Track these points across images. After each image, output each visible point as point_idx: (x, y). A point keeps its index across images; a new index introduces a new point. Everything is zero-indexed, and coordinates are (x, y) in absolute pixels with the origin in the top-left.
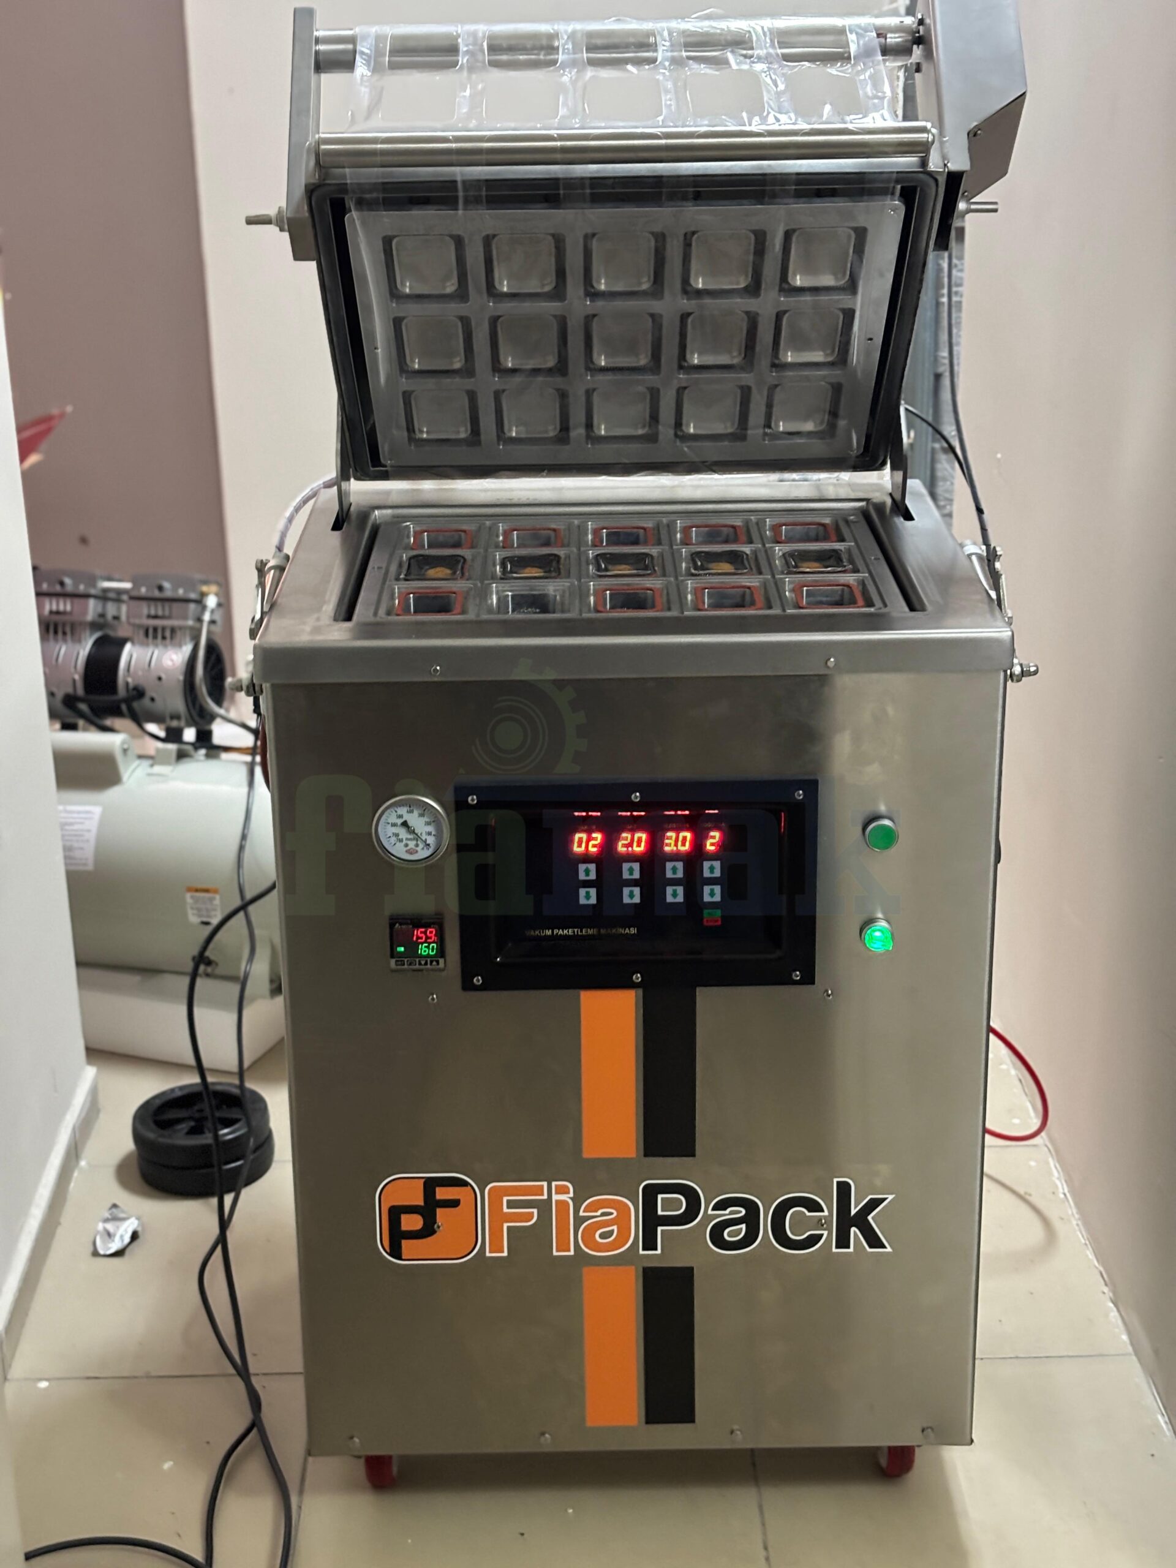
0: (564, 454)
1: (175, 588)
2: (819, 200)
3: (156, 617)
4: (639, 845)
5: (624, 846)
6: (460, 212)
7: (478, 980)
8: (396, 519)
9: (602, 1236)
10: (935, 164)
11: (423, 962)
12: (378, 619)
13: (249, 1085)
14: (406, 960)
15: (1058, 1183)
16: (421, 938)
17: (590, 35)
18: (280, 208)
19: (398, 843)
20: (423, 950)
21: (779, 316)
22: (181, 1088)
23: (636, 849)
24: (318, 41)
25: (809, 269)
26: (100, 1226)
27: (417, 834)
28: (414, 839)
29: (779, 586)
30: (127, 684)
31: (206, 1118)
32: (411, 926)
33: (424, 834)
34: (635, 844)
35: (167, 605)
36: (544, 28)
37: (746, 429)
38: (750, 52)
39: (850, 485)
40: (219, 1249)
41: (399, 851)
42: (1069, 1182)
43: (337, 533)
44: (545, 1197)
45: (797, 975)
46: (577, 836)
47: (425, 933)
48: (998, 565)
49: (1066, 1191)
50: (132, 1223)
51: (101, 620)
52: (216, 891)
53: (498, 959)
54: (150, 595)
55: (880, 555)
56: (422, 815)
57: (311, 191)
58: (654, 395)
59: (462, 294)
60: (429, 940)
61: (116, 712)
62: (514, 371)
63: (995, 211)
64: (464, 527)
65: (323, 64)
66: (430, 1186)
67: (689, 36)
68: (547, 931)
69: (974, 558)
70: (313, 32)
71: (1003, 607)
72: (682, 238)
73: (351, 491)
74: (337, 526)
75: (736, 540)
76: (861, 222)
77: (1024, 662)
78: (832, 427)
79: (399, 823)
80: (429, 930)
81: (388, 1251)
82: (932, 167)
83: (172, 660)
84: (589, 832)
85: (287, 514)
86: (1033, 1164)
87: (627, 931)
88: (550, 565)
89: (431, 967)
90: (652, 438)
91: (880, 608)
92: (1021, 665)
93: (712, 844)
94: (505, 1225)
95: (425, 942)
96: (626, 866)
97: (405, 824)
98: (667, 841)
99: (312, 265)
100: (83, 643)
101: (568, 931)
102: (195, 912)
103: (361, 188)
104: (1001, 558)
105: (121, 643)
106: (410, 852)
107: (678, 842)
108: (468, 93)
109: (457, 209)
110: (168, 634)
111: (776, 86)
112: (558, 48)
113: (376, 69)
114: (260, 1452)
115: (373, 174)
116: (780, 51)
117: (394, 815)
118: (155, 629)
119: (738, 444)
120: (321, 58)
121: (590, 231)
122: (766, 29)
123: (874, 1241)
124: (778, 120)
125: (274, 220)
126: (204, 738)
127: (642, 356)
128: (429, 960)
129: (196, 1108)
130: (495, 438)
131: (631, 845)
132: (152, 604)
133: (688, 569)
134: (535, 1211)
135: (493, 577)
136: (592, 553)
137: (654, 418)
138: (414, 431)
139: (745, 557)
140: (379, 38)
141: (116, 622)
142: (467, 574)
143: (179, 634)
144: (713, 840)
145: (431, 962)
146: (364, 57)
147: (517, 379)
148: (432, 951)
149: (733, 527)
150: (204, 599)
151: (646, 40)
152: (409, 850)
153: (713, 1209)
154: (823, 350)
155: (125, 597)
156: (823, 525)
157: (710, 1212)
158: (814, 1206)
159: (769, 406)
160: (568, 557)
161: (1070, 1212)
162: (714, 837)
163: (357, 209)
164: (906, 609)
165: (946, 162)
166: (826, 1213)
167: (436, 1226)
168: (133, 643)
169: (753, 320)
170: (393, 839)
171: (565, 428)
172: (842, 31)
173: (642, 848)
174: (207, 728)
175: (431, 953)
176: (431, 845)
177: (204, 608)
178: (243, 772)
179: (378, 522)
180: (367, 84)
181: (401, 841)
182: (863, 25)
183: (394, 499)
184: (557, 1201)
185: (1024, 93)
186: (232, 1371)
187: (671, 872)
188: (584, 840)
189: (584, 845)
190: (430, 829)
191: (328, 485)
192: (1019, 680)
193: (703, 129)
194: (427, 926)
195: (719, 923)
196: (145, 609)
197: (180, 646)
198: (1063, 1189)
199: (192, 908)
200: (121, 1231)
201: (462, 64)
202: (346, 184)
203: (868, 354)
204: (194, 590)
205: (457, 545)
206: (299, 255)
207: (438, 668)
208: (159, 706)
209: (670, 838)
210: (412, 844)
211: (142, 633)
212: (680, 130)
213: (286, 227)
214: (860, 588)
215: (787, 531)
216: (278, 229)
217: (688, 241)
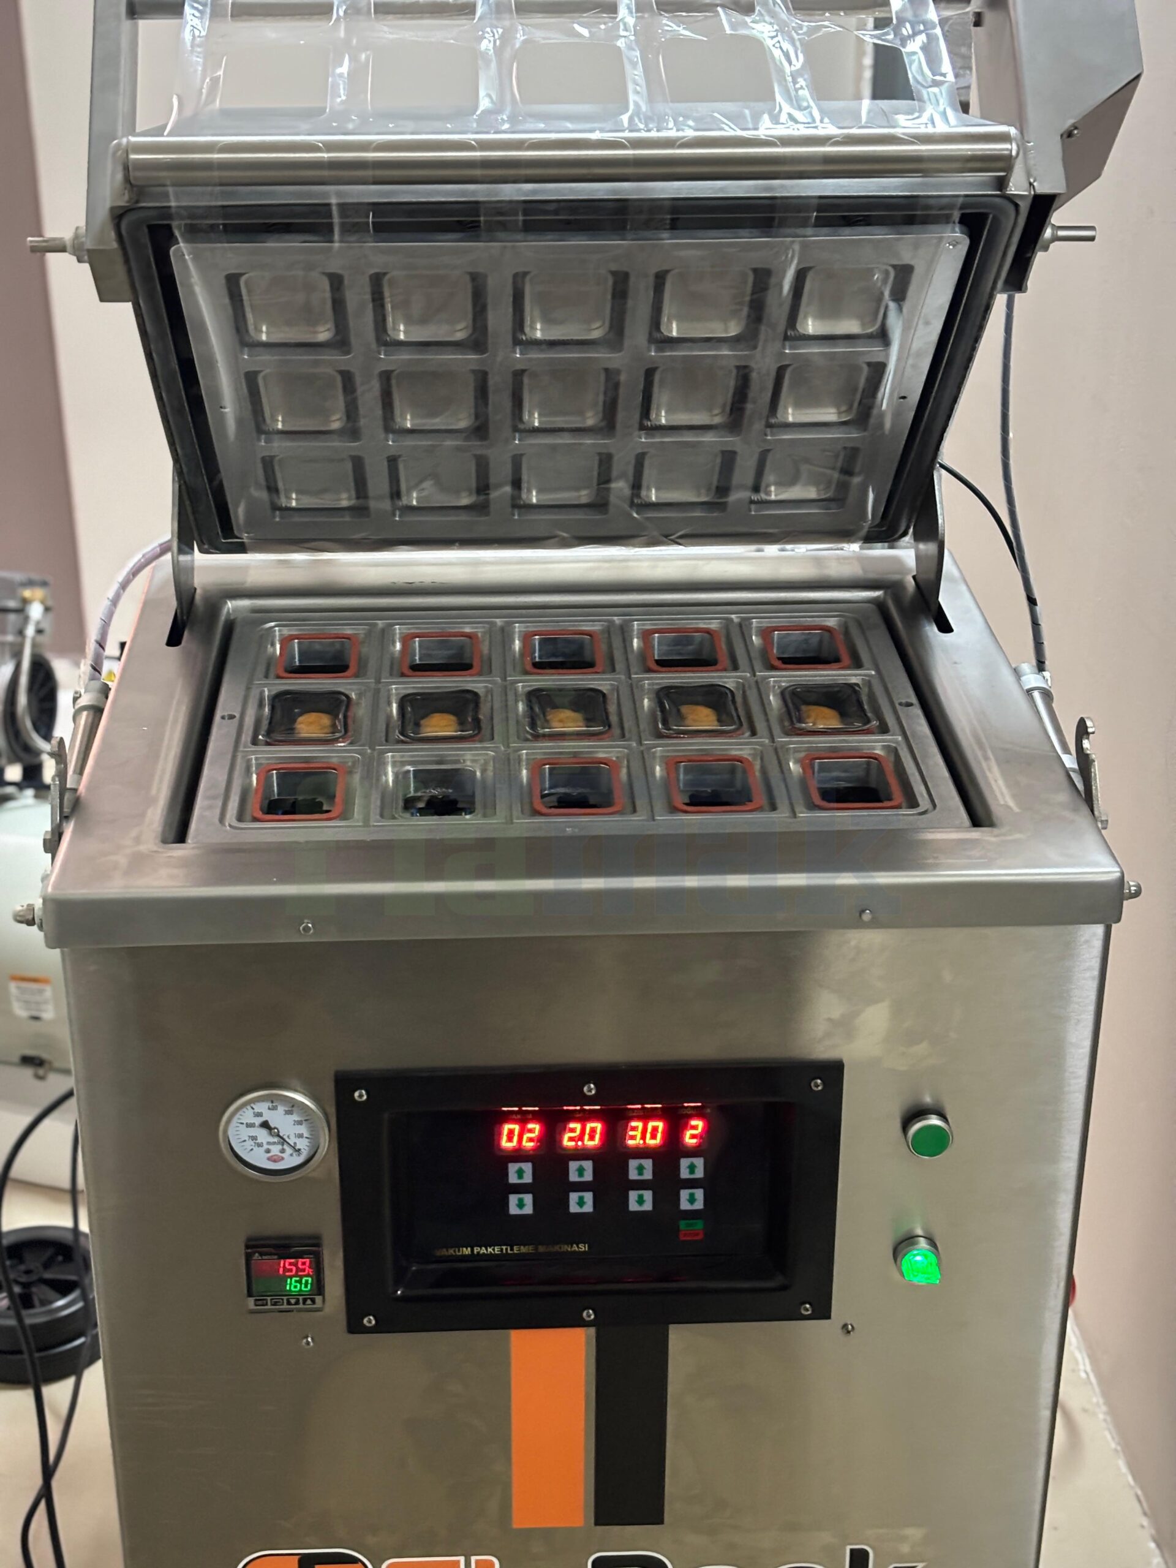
0: (482, 525)
2: (847, 230)
4: (592, 1138)
5: (571, 1139)
6: (337, 245)
7: (369, 1321)
8: (257, 615)
10: (1017, 186)
11: (293, 1301)
12: (225, 836)
14: (269, 1298)
16: (291, 1270)
18: (76, 229)
19: (256, 1149)
20: (293, 1285)
21: (781, 372)
23: (589, 1143)
25: (830, 309)
27: (282, 1138)
28: (279, 1143)
29: (780, 756)
31: (37, 1282)
32: (276, 1255)
33: (292, 1136)
34: (587, 1137)
37: (726, 495)
40: (43, 1505)
41: (258, 1158)
42: (1093, 1358)
43: (173, 649)
45: (806, 1308)
46: (507, 1127)
47: (296, 1265)
48: (1086, 744)
53: (399, 1292)
55: (914, 699)
56: (288, 1112)
57: (118, 216)
58: (605, 461)
59: (341, 342)
60: (301, 1273)
62: (414, 432)
63: (1092, 239)
64: (348, 631)
65: (140, 8)
66: (307, 1563)
68: (465, 1249)
69: (1037, 695)
71: (1095, 806)
72: (651, 280)
73: (195, 567)
74: (174, 639)
75: (713, 663)
76: (906, 258)
79: (257, 1124)
80: (300, 1260)
82: (1013, 189)
84: (522, 1124)
87: (575, 1248)
88: (466, 711)
89: (305, 1306)
90: (600, 505)
91: (927, 814)
93: (693, 1136)
95: (296, 1275)
96: (573, 1166)
97: (265, 1125)
98: (631, 1133)
99: (127, 308)
101: (494, 1250)
102: (20, 1004)
103: (192, 213)
104: (1091, 737)
106: (273, 1160)
107: (645, 1134)
108: (344, 69)
109: (332, 242)
111: (790, 63)
113: (214, 15)
115: (209, 196)
117: (250, 1114)
119: (714, 513)
121: (521, 269)
124: (795, 120)
125: (69, 244)
126: (32, 776)
127: (589, 414)
128: (301, 1298)
130: (388, 505)
131: (581, 1137)
133: (653, 713)
135: (388, 737)
136: (523, 687)
138: (277, 493)
139: (730, 696)
142: (351, 729)
144: (694, 1132)
145: (305, 1301)
146: (195, 5)
147: (422, 440)
148: (306, 1286)
149: (708, 631)
150: (27, 608)
152: (272, 1156)
154: (838, 407)
156: (829, 631)
160: (489, 691)
162: (695, 1127)
163: (186, 241)
164: (965, 818)
165: (1032, 180)
169: (744, 377)
170: (250, 1144)
173: (596, 1142)
175: (303, 1289)
176: (303, 1150)
179: (232, 617)
180: (199, 50)
181: (260, 1145)
183: (252, 582)
185: (1138, 77)
187: (636, 1172)
188: (516, 1132)
189: (515, 1139)
190: (302, 1128)
193: (689, 133)
194: (298, 1254)
195: (701, 1238)
198: (1085, 1365)
199: (18, 1000)
201: (338, 18)
202: (169, 207)
203: (897, 414)
204: (13, 596)
205: (336, 668)
206: (104, 296)
207: (310, 925)
209: (634, 1129)
210: (275, 1150)
212: (654, 134)
213: (86, 258)
214: (892, 758)
215: (780, 638)
216: (74, 258)
217: (660, 279)
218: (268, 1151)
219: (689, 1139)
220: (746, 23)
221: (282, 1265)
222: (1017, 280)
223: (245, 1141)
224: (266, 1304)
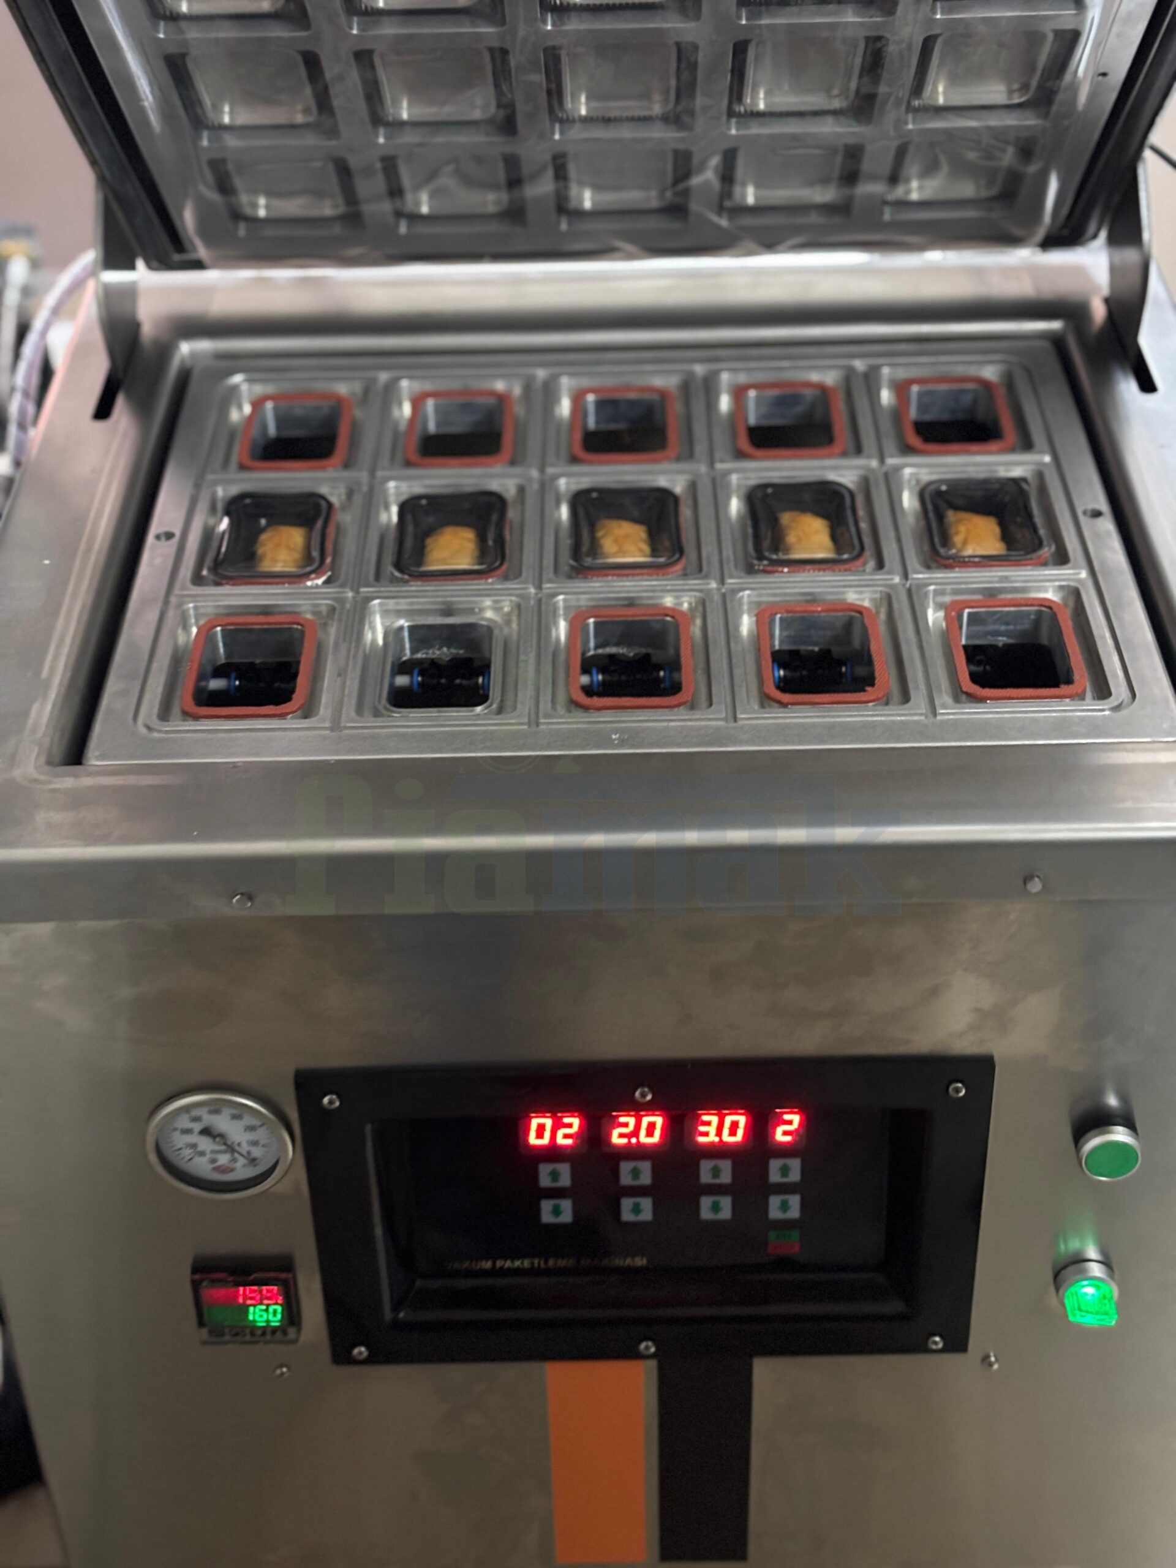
0: (518, 238)
4: (649, 1134)
5: (621, 1135)
7: (361, 1351)
8: (215, 367)
11: (258, 1332)
14: (227, 1329)
16: (253, 1298)
19: (197, 1157)
20: (257, 1316)
21: (928, 43)
23: (643, 1139)
27: (231, 1146)
28: (225, 1152)
29: (916, 606)
32: (232, 1282)
34: (642, 1132)
41: (202, 1167)
45: (935, 1341)
46: (535, 1121)
47: (261, 1292)
53: (400, 1316)
56: (235, 1118)
58: (681, 159)
59: (294, 14)
60: (267, 1301)
62: (414, 124)
64: (340, 388)
68: (484, 1263)
73: (142, 290)
75: (825, 443)
79: (197, 1130)
80: (264, 1288)
84: (557, 1116)
87: (628, 1261)
89: (274, 1338)
90: (676, 211)
91: (1124, 713)
93: (786, 1133)
96: (626, 1167)
97: (207, 1131)
98: (702, 1129)
101: (522, 1263)
107: (722, 1130)
117: (187, 1119)
127: (658, 99)
128: (268, 1329)
130: (390, 215)
131: (636, 1133)
136: (568, 485)
139: (849, 502)
142: (330, 555)
144: (788, 1127)
145: (273, 1332)
148: (275, 1316)
149: (821, 387)
152: (220, 1166)
154: (1008, 83)
156: (987, 388)
159: (899, 162)
160: (521, 492)
162: (789, 1122)
169: (875, 53)
170: (187, 1152)
173: (655, 1139)
175: (271, 1319)
176: (259, 1161)
179: (186, 368)
181: (202, 1154)
183: (219, 312)
187: (709, 1174)
188: (548, 1127)
189: (547, 1134)
190: (253, 1137)
195: (797, 1252)
205: (317, 454)
209: (708, 1123)
210: (223, 1158)
214: (1071, 603)
215: (921, 395)
218: (214, 1161)
219: (780, 1135)
221: (241, 1292)
223: (181, 1149)
224: (226, 1333)
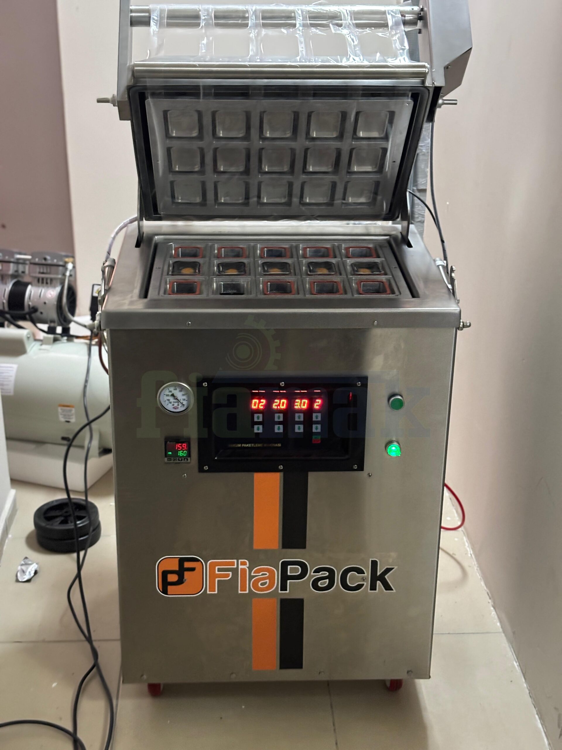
0: (246, 211)
1: (52, 259)
2: (372, 98)
3: (43, 273)
4: (283, 405)
5: (275, 406)
6: (201, 100)
7: (206, 468)
8: (166, 241)
9: (262, 584)
10: (428, 83)
12: (160, 297)
13: (90, 499)
14: (172, 458)
15: (468, 549)
16: (180, 448)
17: (263, 12)
18: (113, 95)
19: (169, 404)
20: (180, 453)
21: (351, 151)
22: (57, 501)
23: (282, 407)
24: (132, 11)
25: (368, 129)
26: (19, 568)
27: (178, 400)
28: (177, 402)
29: (349, 281)
30: (29, 305)
31: (70, 516)
32: (175, 443)
33: (182, 400)
34: (281, 405)
35: (48, 267)
36: (241, 7)
37: (333, 201)
38: (340, 22)
39: (382, 227)
40: (77, 581)
41: (170, 407)
42: (473, 549)
43: (137, 249)
44: (235, 566)
45: (355, 467)
46: (254, 401)
47: (181, 446)
48: (453, 275)
49: (472, 552)
50: (35, 566)
51: (16, 274)
52: (73, 407)
53: (216, 458)
54: (40, 262)
55: (397, 266)
56: (181, 391)
57: (129, 88)
58: (290, 185)
59: (200, 137)
60: (183, 449)
61: (24, 319)
62: (224, 172)
63: (456, 104)
64: (199, 246)
65: (134, 22)
66: (182, 561)
67: (311, 13)
68: (239, 445)
69: (441, 267)
70: (129, 7)
71: (455, 295)
72: (307, 115)
73: (144, 225)
74: (138, 245)
75: (327, 256)
76: (392, 109)
77: (464, 321)
78: (374, 199)
79: (170, 395)
80: (184, 444)
81: (161, 590)
82: (427, 84)
83: (51, 294)
84: (259, 399)
85: (112, 236)
86: (456, 539)
87: (277, 445)
88: (241, 268)
89: (185, 461)
90: (289, 204)
91: (398, 295)
92: (463, 322)
93: (317, 405)
94: (217, 580)
96: (276, 415)
97: (173, 395)
98: (296, 404)
99: (129, 123)
100: (8, 285)
101: (249, 445)
102: (62, 416)
103: (153, 88)
104: (455, 272)
105: (26, 285)
106: (175, 408)
107: (301, 404)
108: (205, 42)
110: (49, 281)
111: (354, 42)
112: (248, 18)
113: (161, 25)
114: (98, 678)
115: (160, 82)
116: (354, 22)
117: (167, 391)
118: (43, 279)
119: (329, 207)
120: (133, 19)
121: (262, 110)
122: (348, 12)
123: (387, 587)
124: (355, 60)
125: (110, 101)
126: (66, 331)
127: (285, 167)
128: (183, 458)
129: (65, 510)
130: (213, 202)
131: (279, 405)
132: (41, 266)
133: (306, 270)
134: (230, 573)
135: (214, 274)
136: (261, 262)
137: (290, 195)
138: (174, 198)
139: (333, 265)
140: (162, 11)
141: (23, 274)
142: (201, 272)
143: (54, 282)
144: (318, 404)
145: (184, 459)
146: (154, 21)
147: (226, 176)
148: (185, 454)
149: (327, 248)
150: (67, 265)
151: (290, 15)
153: (314, 573)
154: (372, 166)
155: (28, 262)
156: (369, 248)
157: (312, 574)
158: (360, 571)
159: (345, 189)
160: (249, 264)
161: (473, 563)
162: (318, 402)
163: (151, 98)
164: (410, 296)
165: (434, 82)
166: (366, 574)
167: (184, 580)
168: (32, 285)
169: (339, 152)
170: (167, 402)
171: (247, 198)
172: (384, 13)
173: (284, 407)
174: (67, 326)
175: (184, 455)
176: (185, 405)
177: (66, 269)
178: (85, 349)
179: (157, 242)
180: (156, 35)
181: (171, 403)
182: (394, 11)
183: (164, 230)
184: (241, 569)
185: (471, 49)
186: (83, 638)
187: (298, 418)
188: (257, 403)
189: (257, 405)
190: (185, 397)
191: (132, 221)
192: (462, 330)
193: (319, 64)
194: (182, 442)
195: (320, 442)
196: (37, 269)
197: (55, 287)
198: (470, 552)
199: (61, 414)
200: (29, 570)
201: (202, 26)
202: (146, 86)
203: (393, 168)
204: (61, 260)
205: (195, 255)
206: (122, 118)
207: (190, 323)
208: (44, 316)
209: (298, 402)
210: (176, 404)
211: (36, 280)
212: (308, 63)
213: (117, 104)
214: (388, 283)
215: (352, 251)
216: (112, 105)
217: (309, 116)
218: (173, 405)
219: (316, 406)
220: (339, 29)
221: (177, 446)
222: (431, 118)
223: (165, 401)
224: (171, 460)
